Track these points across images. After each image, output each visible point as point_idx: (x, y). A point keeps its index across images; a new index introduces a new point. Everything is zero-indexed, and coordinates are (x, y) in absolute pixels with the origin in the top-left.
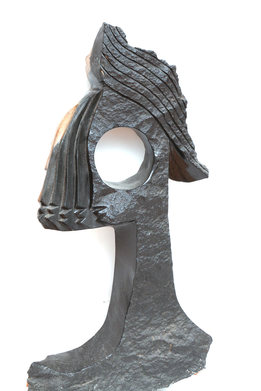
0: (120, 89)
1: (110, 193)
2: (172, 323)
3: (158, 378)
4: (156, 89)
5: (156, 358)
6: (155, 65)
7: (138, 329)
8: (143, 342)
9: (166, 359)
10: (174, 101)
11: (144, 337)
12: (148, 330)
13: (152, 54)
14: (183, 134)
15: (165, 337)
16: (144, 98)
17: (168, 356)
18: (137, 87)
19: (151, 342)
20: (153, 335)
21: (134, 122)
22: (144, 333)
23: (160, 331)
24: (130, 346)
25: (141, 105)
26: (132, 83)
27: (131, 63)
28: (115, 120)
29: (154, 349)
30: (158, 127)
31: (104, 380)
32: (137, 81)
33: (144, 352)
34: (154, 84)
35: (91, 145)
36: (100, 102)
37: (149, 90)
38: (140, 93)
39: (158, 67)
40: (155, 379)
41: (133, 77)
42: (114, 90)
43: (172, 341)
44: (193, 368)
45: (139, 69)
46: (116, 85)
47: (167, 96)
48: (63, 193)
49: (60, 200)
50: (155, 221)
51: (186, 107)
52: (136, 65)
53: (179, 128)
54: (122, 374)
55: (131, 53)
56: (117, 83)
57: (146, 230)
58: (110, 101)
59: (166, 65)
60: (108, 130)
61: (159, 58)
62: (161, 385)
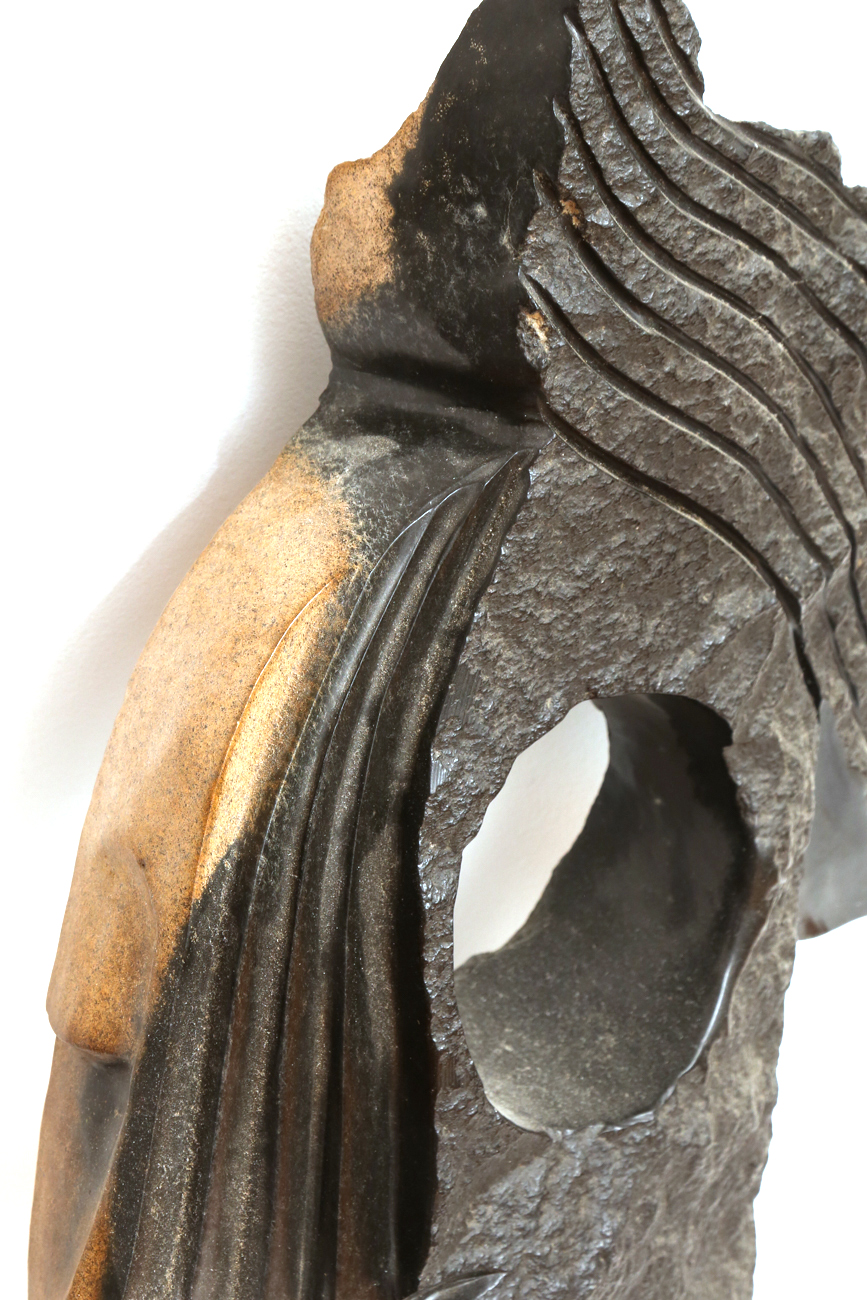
0: (632, 438)
1: (515, 1163)
6: (818, 233)
13: (819, 155)
16: (750, 481)
18: (728, 410)
21: (680, 649)
25: (728, 527)
27: (713, 241)
28: (581, 660)
36: (502, 542)
37: (786, 418)
38: (733, 447)
39: (836, 238)
41: (717, 338)
42: (597, 447)
45: (748, 275)
46: (615, 409)
47: (854, 437)
48: (242, 1226)
52: (739, 247)
55: (713, 166)
56: (625, 396)
58: (564, 528)
60: (537, 736)
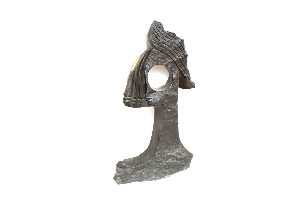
0: (160, 49)
2: (177, 148)
3: (170, 170)
4: (175, 49)
5: (170, 162)
6: (175, 39)
7: (163, 150)
8: (164, 155)
9: (174, 163)
10: (182, 55)
11: (165, 153)
12: (167, 150)
13: (174, 34)
14: (185, 69)
15: (174, 154)
16: (170, 53)
18: (167, 48)
19: (168, 155)
20: (169, 153)
21: (165, 62)
22: (165, 152)
23: (172, 151)
24: (159, 157)
25: (168, 56)
26: (165, 46)
27: (165, 38)
28: (157, 62)
29: (169, 159)
30: (175, 65)
31: (147, 170)
32: (167, 45)
33: (165, 160)
34: (174, 47)
35: (146, 72)
36: (151, 53)
37: (172, 49)
38: (168, 50)
40: (169, 171)
41: (166, 43)
42: (157, 49)
43: (176, 155)
44: (185, 167)
45: (168, 40)
47: (179, 52)
48: (134, 92)
49: (133, 94)
50: (172, 105)
51: (187, 57)
52: (167, 38)
53: (184, 66)
54: (155, 168)
55: (165, 33)
56: (159, 46)
57: (168, 109)
58: (155, 53)
59: (180, 39)
60: (154, 66)
61: (177, 36)
62: (171, 173)
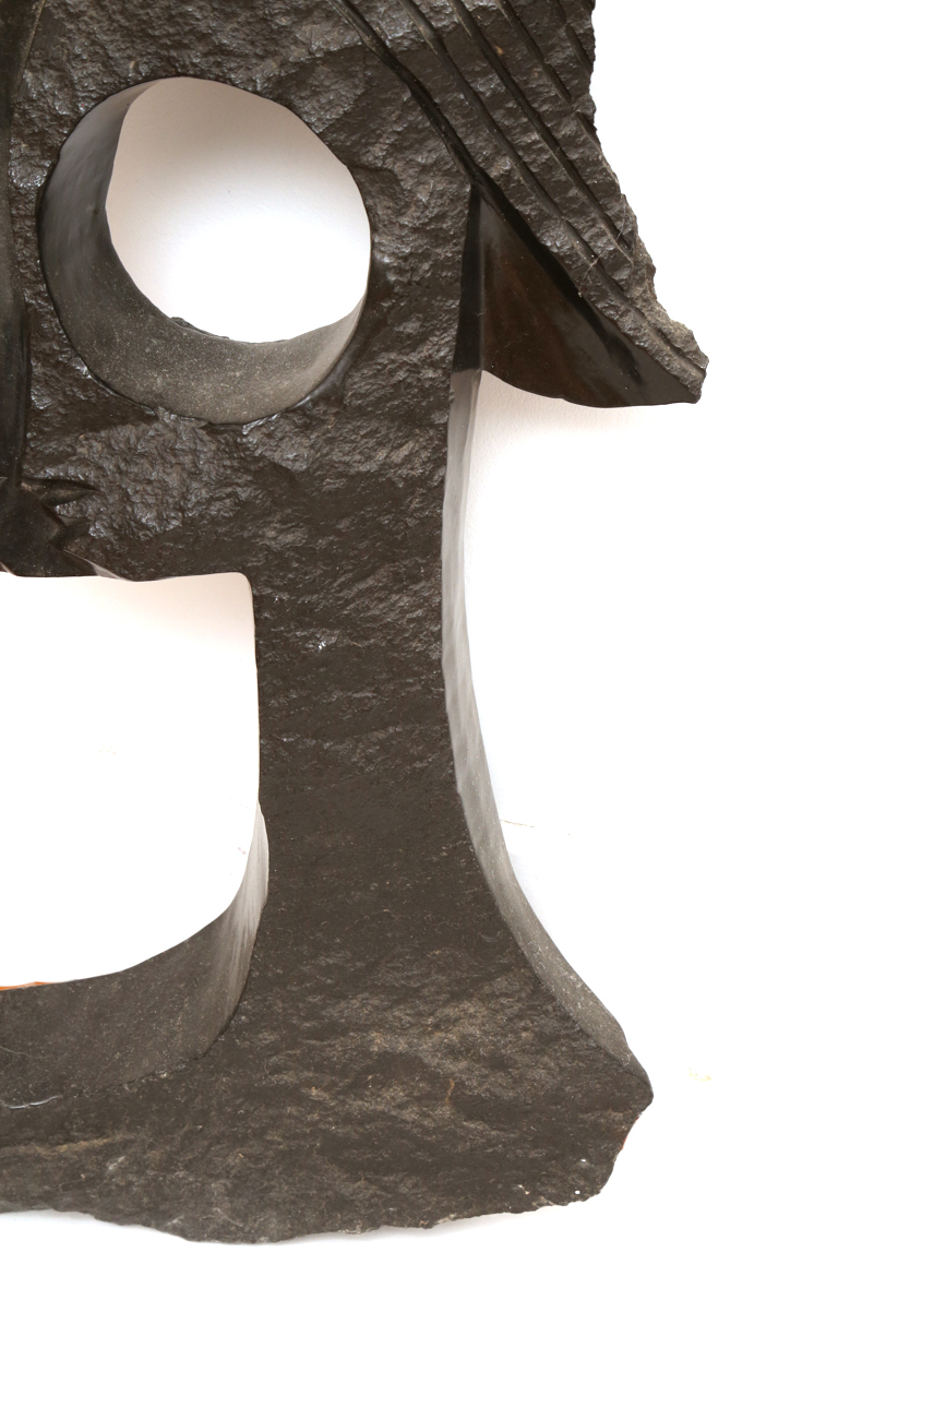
1: (124, 421)
2: (472, 996)
3: (384, 1188)
5: (383, 1116)
7: (313, 992)
8: (330, 1046)
9: (426, 1131)
11: (333, 1030)
12: (356, 1003)
14: (563, 155)
15: (426, 1048)
17: (435, 1120)
19: (364, 1052)
20: (380, 1025)
21: (260, 57)
22: (332, 1012)
23: (408, 1018)
24: (274, 1049)
29: (374, 1082)
30: (405, 107)
31: (152, 1147)
33: (334, 1084)
40: (373, 1189)
43: (451, 1066)
44: (543, 1184)
50: (362, 586)
54: (239, 1141)
57: (302, 625)
